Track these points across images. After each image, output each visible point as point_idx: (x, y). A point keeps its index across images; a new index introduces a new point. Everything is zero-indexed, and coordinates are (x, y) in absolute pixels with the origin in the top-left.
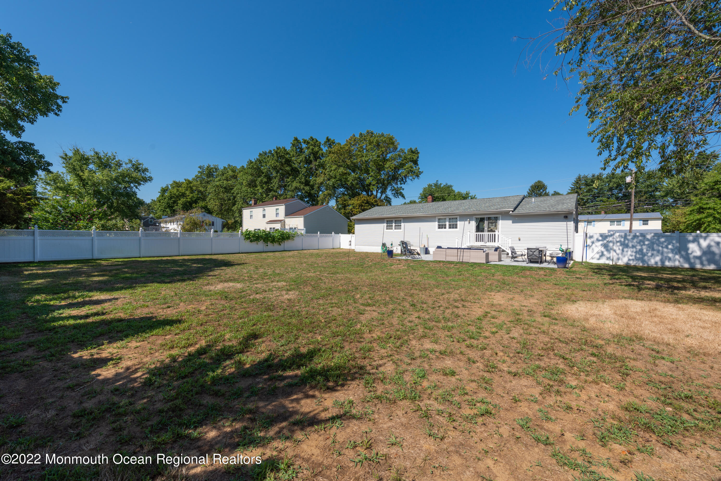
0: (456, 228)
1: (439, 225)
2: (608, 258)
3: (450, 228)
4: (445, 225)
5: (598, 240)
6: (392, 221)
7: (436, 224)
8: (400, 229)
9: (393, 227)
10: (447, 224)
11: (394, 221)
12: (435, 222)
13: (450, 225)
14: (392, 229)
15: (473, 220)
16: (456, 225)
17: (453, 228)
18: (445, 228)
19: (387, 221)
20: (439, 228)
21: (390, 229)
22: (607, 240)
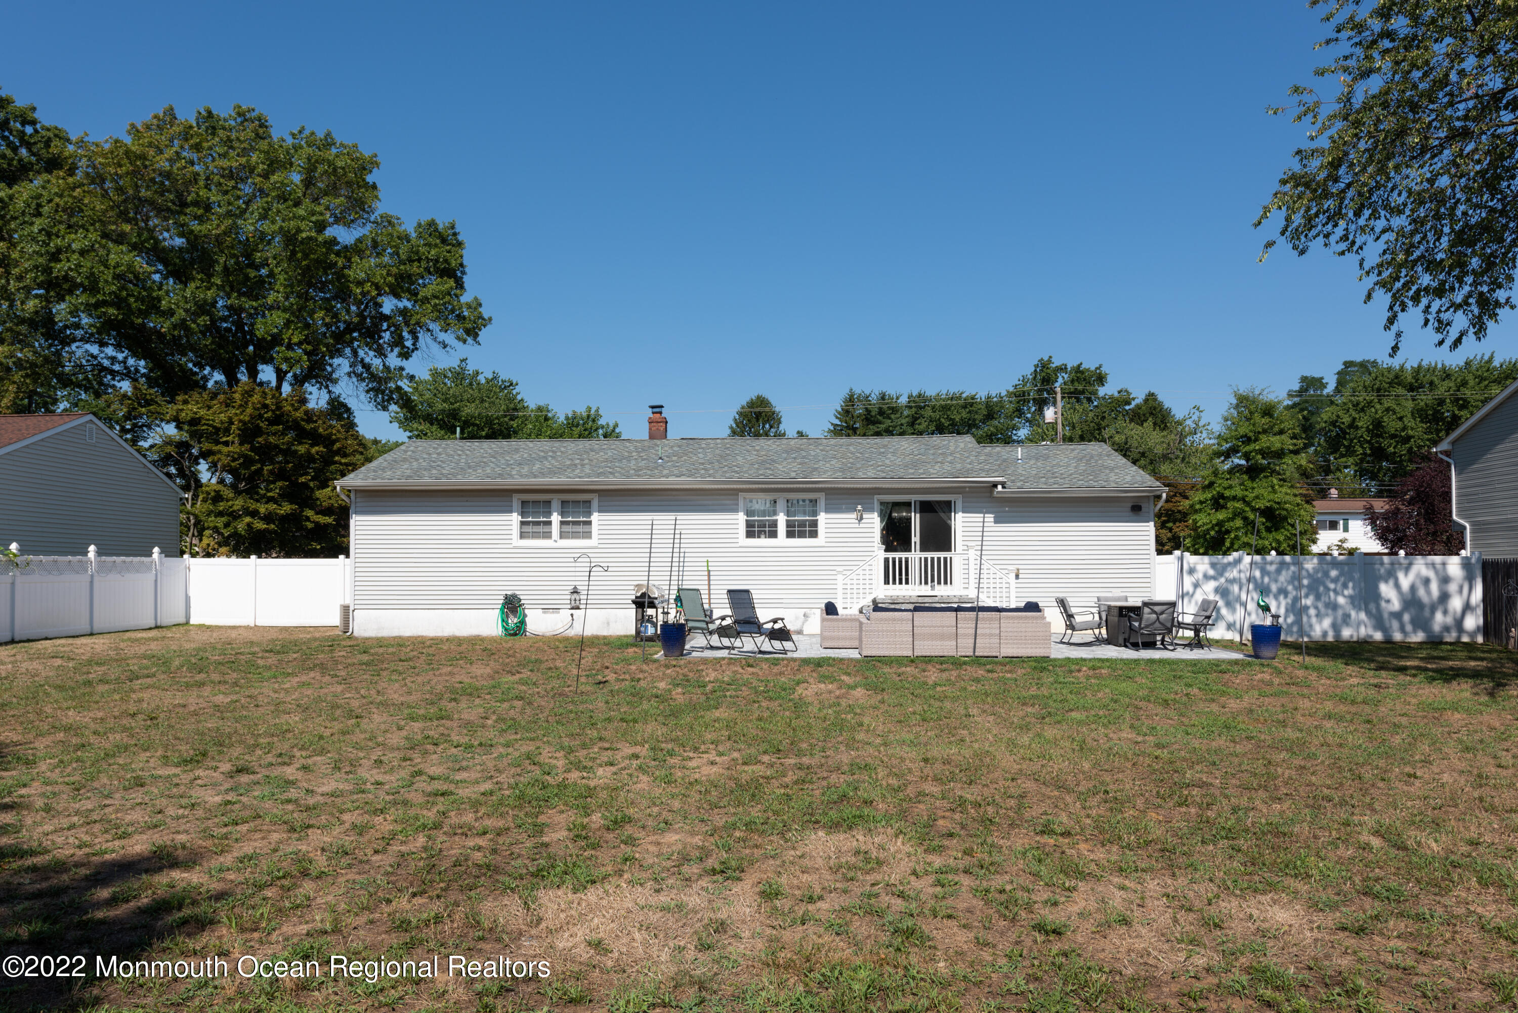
0: (814, 534)
1: (749, 524)
2: (1230, 626)
3: (790, 534)
4: (774, 524)
5: (1206, 577)
6: (548, 503)
7: (741, 518)
8: (588, 535)
9: (555, 528)
10: (782, 519)
11: (555, 504)
12: (735, 510)
13: (789, 524)
14: (548, 535)
15: (871, 510)
16: (815, 524)
17: (802, 535)
18: (773, 534)
19: (524, 503)
20: (750, 534)
21: (535, 535)
22: (1227, 574)
